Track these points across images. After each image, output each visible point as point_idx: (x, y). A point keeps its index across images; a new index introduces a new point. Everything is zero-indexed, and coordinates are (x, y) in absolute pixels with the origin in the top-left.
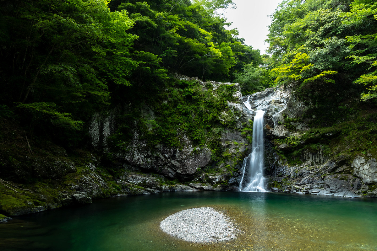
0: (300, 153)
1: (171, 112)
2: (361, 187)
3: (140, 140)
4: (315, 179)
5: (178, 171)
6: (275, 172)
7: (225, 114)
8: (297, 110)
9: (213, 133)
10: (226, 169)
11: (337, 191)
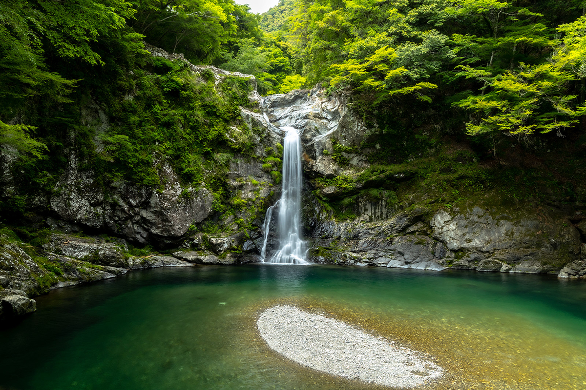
0: (354, 202)
1: (142, 119)
2: (444, 254)
3: (81, 170)
4: (379, 243)
5: (152, 231)
6: (316, 231)
7: (237, 130)
8: (353, 133)
9: (216, 162)
10: (237, 226)
11: (414, 261)
